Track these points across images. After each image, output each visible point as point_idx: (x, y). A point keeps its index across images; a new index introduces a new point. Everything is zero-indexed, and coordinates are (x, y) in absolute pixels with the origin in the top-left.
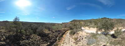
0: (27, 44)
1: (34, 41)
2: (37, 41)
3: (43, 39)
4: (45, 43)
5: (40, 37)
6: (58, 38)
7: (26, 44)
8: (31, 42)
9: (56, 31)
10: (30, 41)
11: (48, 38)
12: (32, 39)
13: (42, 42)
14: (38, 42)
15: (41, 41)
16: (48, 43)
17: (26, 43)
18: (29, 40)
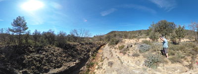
0: (37, 61)
1: (50, 56)
2: (57, 56)
3: (66, 53)
4: (71, 61)
5: (61, 50)
6: (90, 53)
7: (34, 62)
8: (45, 58)
9: (86, 44)
10: (42, 56)
11: (76, 51)
12: (46, 52)
13: (65, 59)
14: (59, 58)
15: (63, 55)
16: (77, 61)
17: (35, 59)
18: (41, 53)
